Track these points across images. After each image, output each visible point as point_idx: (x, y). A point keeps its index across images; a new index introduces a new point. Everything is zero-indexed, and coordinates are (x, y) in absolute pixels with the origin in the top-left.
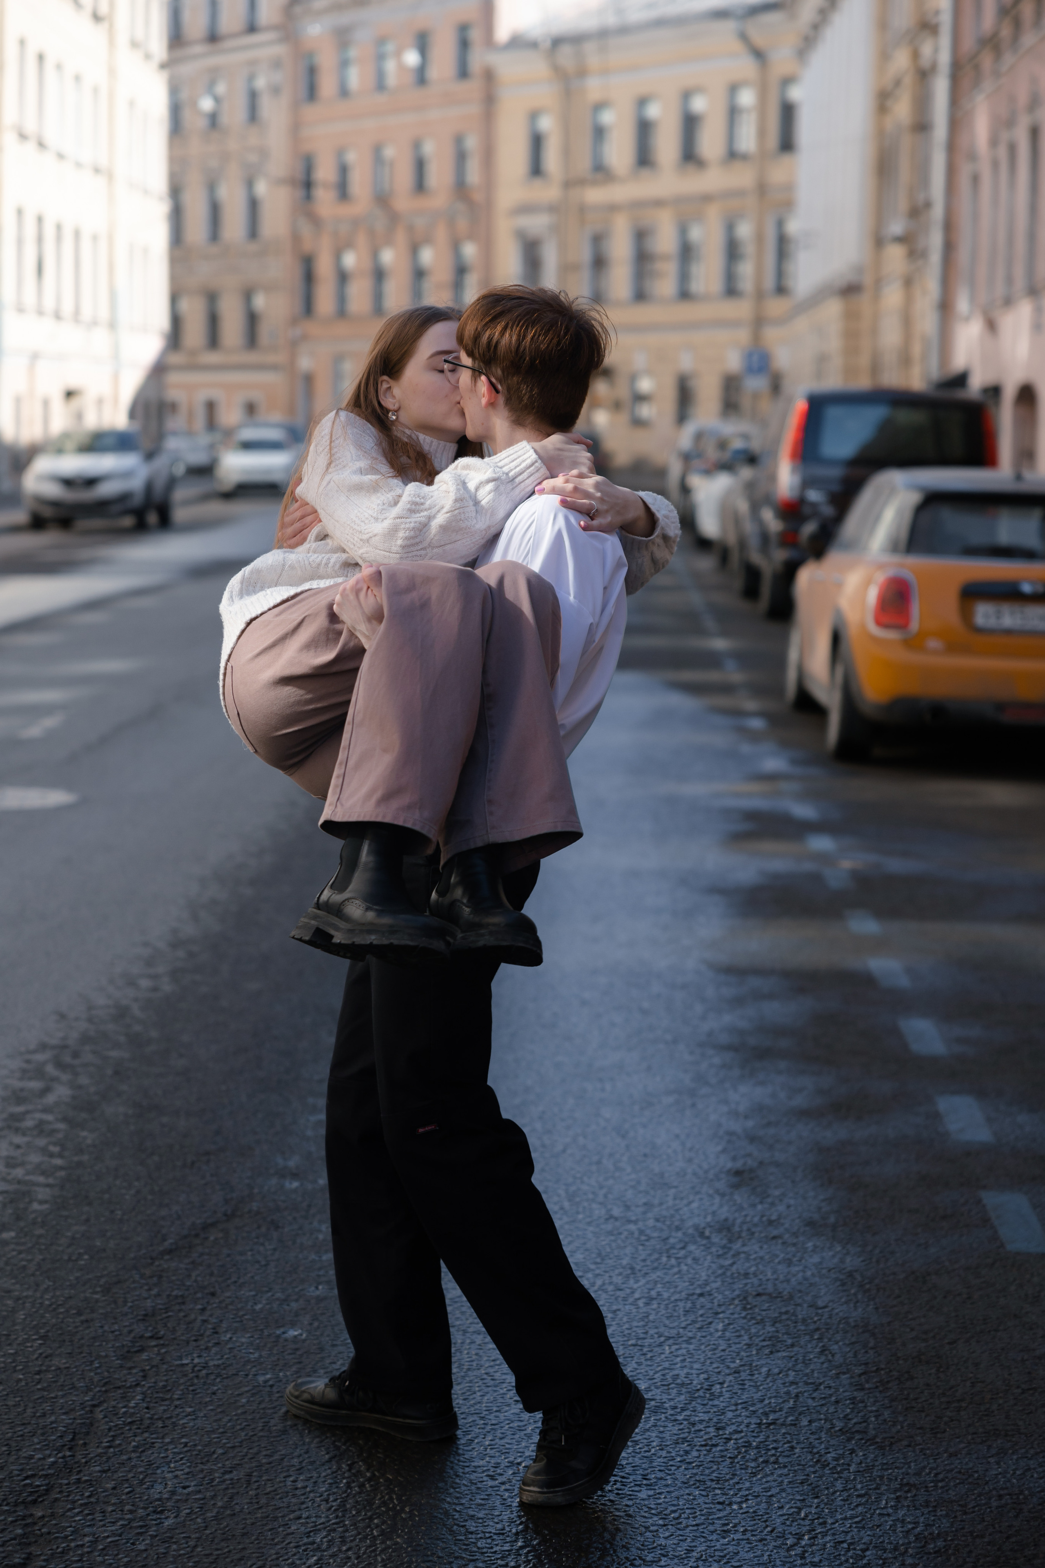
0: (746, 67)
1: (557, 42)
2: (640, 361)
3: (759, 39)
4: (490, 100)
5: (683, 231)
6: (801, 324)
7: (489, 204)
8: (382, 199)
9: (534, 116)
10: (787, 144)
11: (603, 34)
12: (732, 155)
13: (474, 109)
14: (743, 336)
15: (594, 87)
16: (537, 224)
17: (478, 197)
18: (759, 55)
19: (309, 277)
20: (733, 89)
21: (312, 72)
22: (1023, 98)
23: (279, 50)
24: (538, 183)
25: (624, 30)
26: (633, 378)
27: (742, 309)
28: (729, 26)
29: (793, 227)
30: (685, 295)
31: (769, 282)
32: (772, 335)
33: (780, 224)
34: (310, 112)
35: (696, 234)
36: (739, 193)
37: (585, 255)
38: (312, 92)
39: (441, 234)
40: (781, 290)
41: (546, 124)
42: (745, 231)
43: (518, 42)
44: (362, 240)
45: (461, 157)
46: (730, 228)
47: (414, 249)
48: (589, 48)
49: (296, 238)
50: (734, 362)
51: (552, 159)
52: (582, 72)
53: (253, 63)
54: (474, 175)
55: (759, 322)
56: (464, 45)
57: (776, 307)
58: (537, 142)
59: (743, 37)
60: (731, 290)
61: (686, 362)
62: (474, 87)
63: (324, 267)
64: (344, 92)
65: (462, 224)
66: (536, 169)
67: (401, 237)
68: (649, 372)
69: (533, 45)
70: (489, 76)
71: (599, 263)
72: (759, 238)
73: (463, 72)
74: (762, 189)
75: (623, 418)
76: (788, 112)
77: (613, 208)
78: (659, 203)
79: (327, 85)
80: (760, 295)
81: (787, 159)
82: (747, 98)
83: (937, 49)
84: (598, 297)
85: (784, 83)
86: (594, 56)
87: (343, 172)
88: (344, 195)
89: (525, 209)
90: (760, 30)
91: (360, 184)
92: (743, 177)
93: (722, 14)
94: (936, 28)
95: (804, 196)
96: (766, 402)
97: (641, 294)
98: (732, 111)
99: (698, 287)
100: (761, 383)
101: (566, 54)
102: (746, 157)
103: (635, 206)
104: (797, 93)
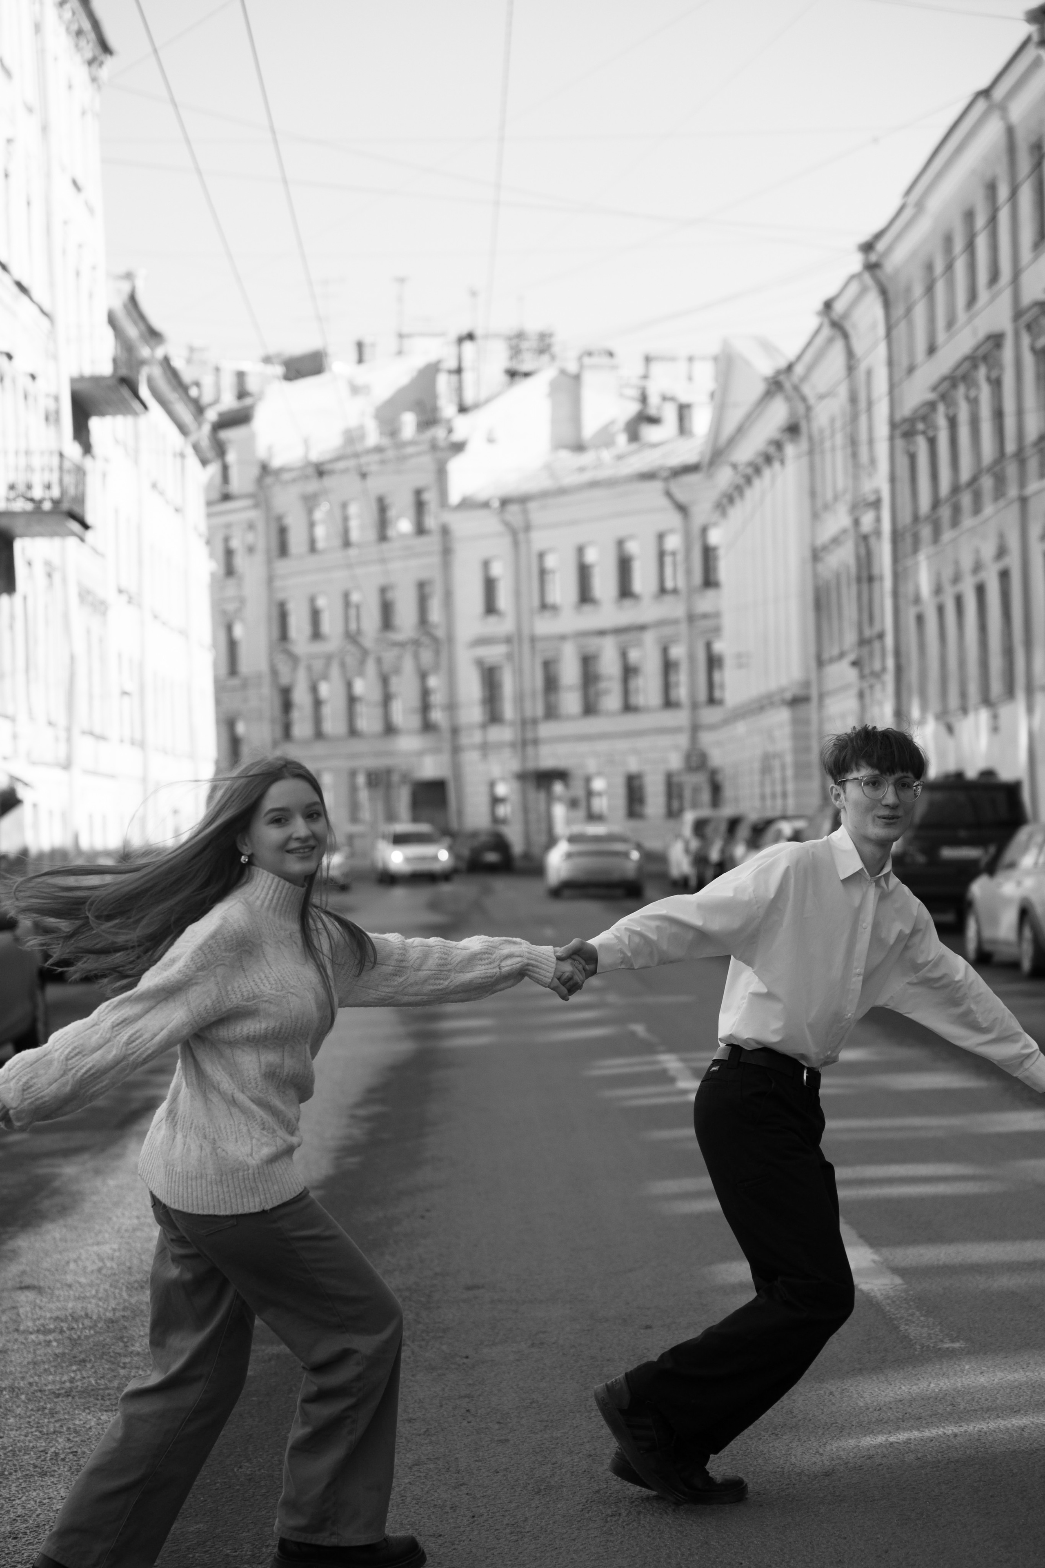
0: (674, 519)
1: (505, 502)
2: (592, 766)
3: (681, 496)
4: (447, 552)
5: (624, 655)
6: (741, 728)
7: (450, 639)
8: (352, 637)
9: (486, 564)
10: (709, 582)
11: (544, 495)
12: (663, 591)
13: (435, 560)
14: (683, 740)
15: (539, 540)
16: (494, 653)
17: (440, 633)
18: (682, 509)
19: (287, 705)
20: (661, 537)
21: (283, 532)
22: (967, 562)
23: (253, 514)
24: (492, 620)
25: (562, 491)
26: (588, 780)
27: (681, 718)
28: (657, 486)
29: (721, 647)
30: (628, 708)
31: (702, 695)
32: (706, 739)
33: (708, 646)
34: (282, 566)
35: (634, 655)
36: (672, 622)
37: (539, 678)
38: (283, 550)
39: (408, 666)
40: (712, 701)
41: (497, 570)
42: (678, 652)
43: (467, 504)
44: (335, 671)
45: (423, 598)
46: (665, 651)
47: (385, 680)
48: (532, 506)
49: (274, 672)
50: (675, 762)
51: (504, 599)
52: (528, 528)
53: (228, 526)
54: (435, 615)
55: (695, 729)
56: (420, 506)
57: (709, 715)
58: (490, 586)
59: (669, 494)
60: (669, 703)
61: (633, 766)
62: (433, 542)
63: (301, 697)
64: (312, 547)
65: (427, 656)
66: (490, 608)
67: (371, 668)
68: (599, 774)
69: (486, 505)
70: (445, 531)
71: (551, 684)
72: (692, 658)
73: (420, 530)
74: (691, 618)
75: (580, 814)
76: (709, 554)
77: (562, 638)
78: (601, 633)
79: (297, 543)
80: (695, 706)
81: (711, 593)
82: (673, 542)
83: (878, 520)
84: (551, 713)
85: (704, 530)
86: (537, 514)
87: (315, 615)
88: (316, 634)
89: (482, 641)
90: (682, 489)
91: (330, 624)
92: (674, 608)
93: (648, 476)
94: (876, 504)
95: (728, 622)
96: (706, 796)
97: (589, 709)
98: (661, 555)
99: (639, 700)
100: (701, 779)
101: (514, 512)
102: (675, 591)
103: (580, 636)
104: (716, 538)
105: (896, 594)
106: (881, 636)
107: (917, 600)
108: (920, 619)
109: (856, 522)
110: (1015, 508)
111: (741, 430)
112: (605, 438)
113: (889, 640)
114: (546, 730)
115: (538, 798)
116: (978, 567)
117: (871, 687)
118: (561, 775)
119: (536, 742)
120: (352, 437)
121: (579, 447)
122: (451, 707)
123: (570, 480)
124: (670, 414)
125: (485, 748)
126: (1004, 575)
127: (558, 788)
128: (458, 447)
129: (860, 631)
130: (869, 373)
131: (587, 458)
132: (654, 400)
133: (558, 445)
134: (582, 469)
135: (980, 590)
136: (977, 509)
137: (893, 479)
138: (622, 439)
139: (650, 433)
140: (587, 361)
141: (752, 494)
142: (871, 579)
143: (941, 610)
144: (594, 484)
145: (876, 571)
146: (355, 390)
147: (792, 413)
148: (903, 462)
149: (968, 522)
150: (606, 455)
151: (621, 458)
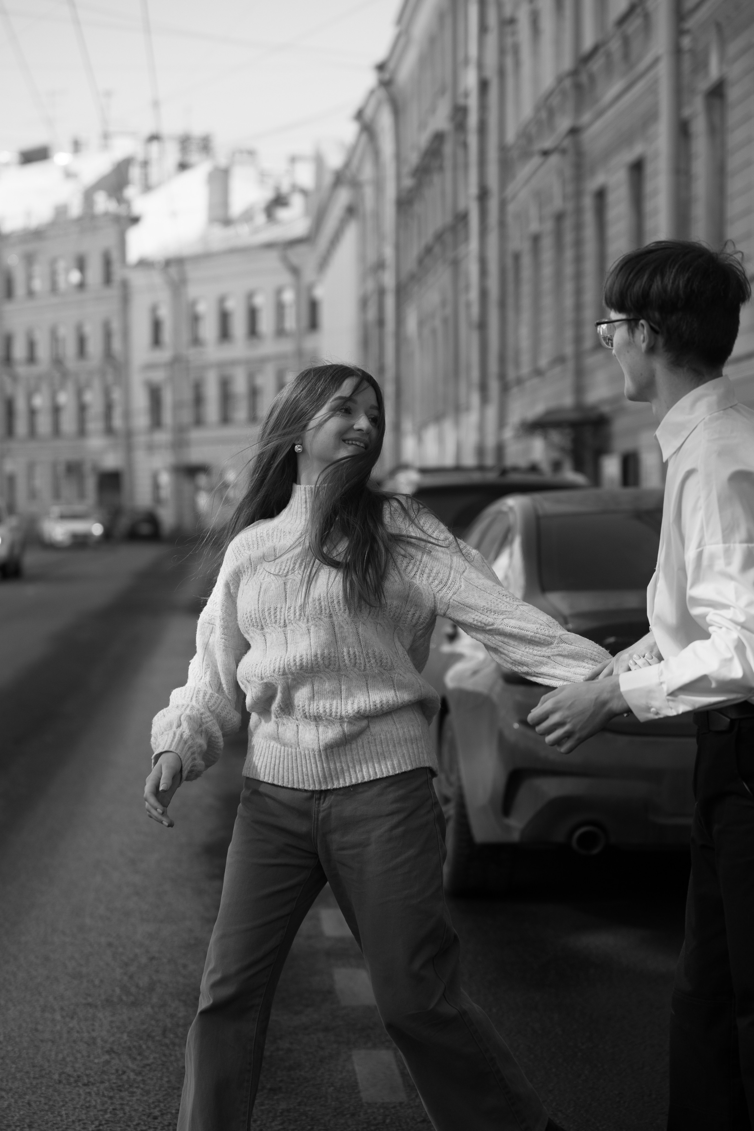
0: (285, 278)
1: (168, 263)
2: (225, 461)
3: (295, 261)
4: (125, 299)
5: (251, 379)
7: (127, 364)
8: (58, 361)
9: (154, 309)
10: (314, 325)
11: (197, 258)
12: (280, 332)
13: (115, 305)
15: (193, 291)
16: (158, 376)
17: (120, 360)
18: (295, 271)
19: (10, 413)
20: (279, 292)
24: (158, 349)
25: (209, 255)
26: (222, 473)
28: (275, 253)
34: (8, 306)
35: (259, 380)
36: (285, 356)
37: (189, 396)
38: (9, 293)
39: (97, 384)
41: (162, 313)
43: (143, 264)
44: (45, 389)
45: (108, 335)
47: (79, 393)
48: (187, 266)
49: (1, 388)
51: (167, 335)
52: (184, 281)
54: (116, 346)
56: (108, 265)
58: (157, 326)
59: (285, 259)
62: (114, 292)
63: (21, 405)
64: (31, 293)
65: (110, 378)
66: (157, 341)
67: (70, 386)
68: (232, 469)
69: (153, 265)
70: (125, 284)
71: (198, 400)
73: (108, 281)
74: (299, 353)
75: (217, 498)
76: (314, 306)
77: (207, 366)
78: (234, 363)
79: (20, 290)
81: (314, 334)
82: (288, 296)
84: (198, 422)
85: (310, 288)
86: (192, 272)
87: (31, 345)
88: (31, 359)
89: (150, 366)
90: (296, 255)
91: (43, 352)
92: (287, 346)
93: (269, 246)
97: (225, 419)
98: (280, 305)
101: (173, 271)
102: (290, 333)
103: (221, 365)
104: (319, 292)
105: (396, 335)
112: (247, 216)
114: (195, 434)
115: (187, 487)
118: (204, 469)
119: (187, 444)
120: (61, 211)
121: (227, 222)
122: (127, 415)
123: (217, 246)
125: (151, 448)
127: (202, 480)
128: (135, 220)
131: (230, 231)
132: (286, 190)
133: (212, 220)
134: (226, 239)
138: (261, 219)
139: (282, 214)
144: (232, 251)
146: (69, 175)
147: (350, 197)
150: (246, 229)
151: (256, 231)
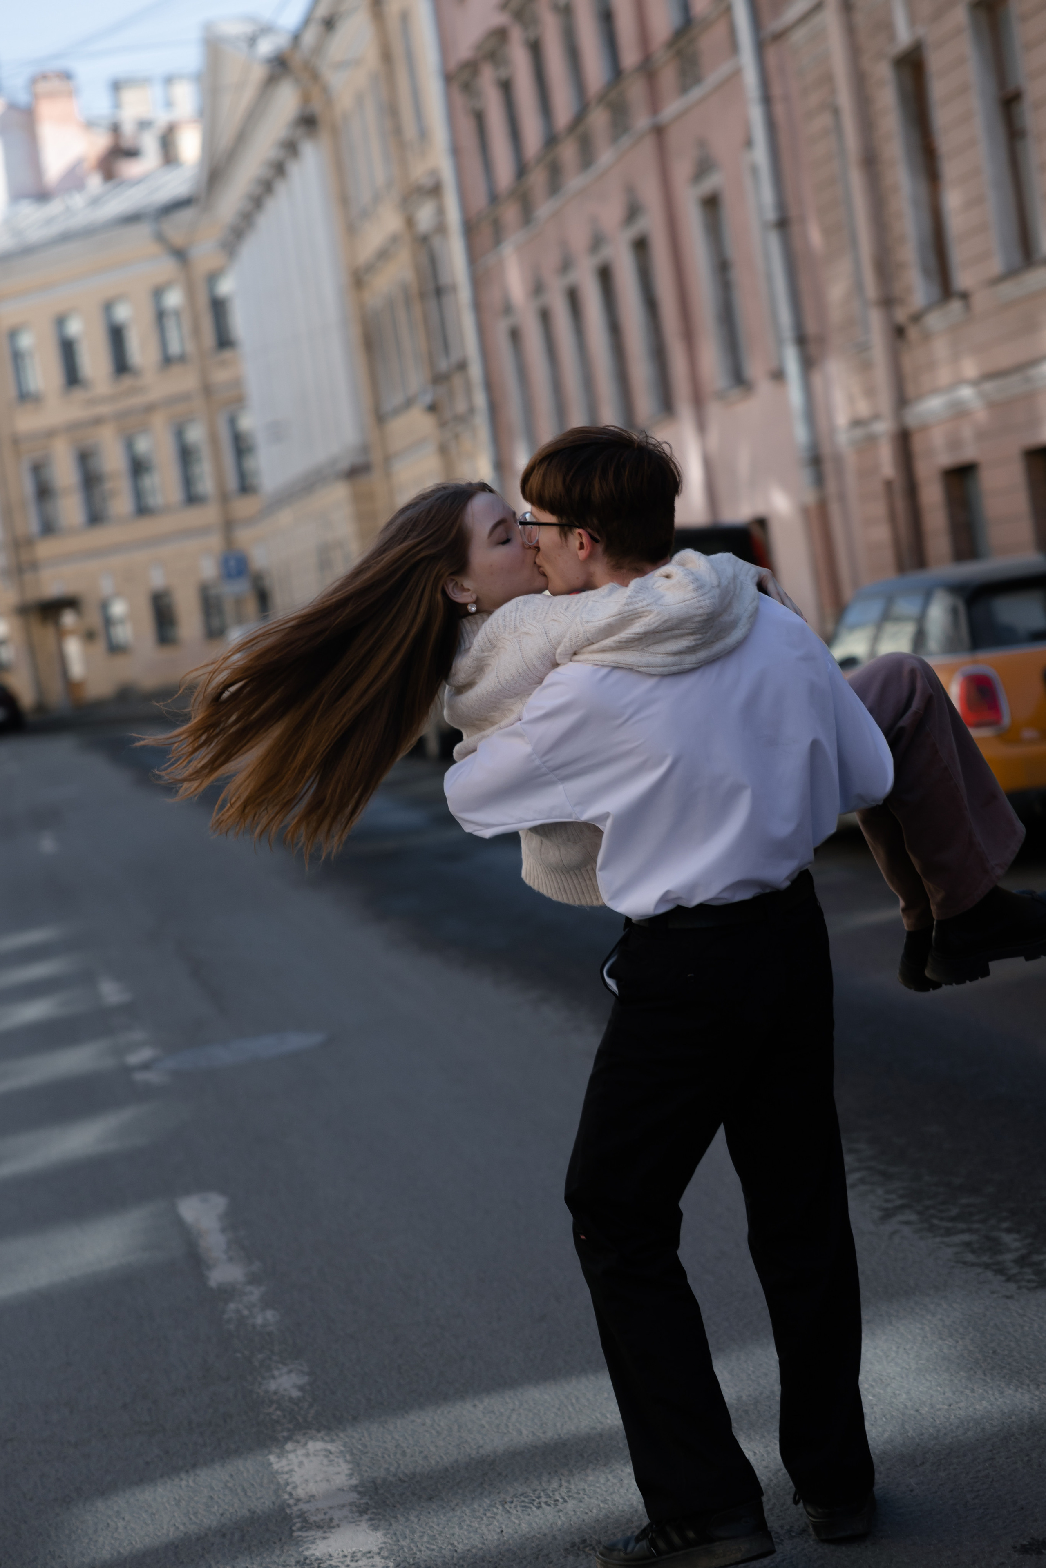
0: (167, 269)
2: (106, 586)
3: (176, 238)
5: (129, 445)
6: (285, 517)
10: (224, 342)
12: (167, 361)
14: (215, 541)
15: (9, 313)
18: (180, 255)
20: (158, 293)
22: (579, 239)
25: (26, 251)
26: (104, 605)
27: (209, 514)
28: (143, 232)
29: (247, 422)
30: (142, 510)
31: (232, 483)
32: (244, 536)
33: (233, 421)
35: (142, 445)
36: (184, 397)
37: (28, 487)
40: (246, 487)
42: (196, 434)
46: (180, 434)
50: (209, 570)
55: (229, 526)
57: (244, 507)
59: (160, 238)
60: (192, 498)
61: (157, 579)
68: (118, 594)
71: (44, 493)
72: (214, 439)
74: (207, 390)
75: (100, 647)
76: (218, 308)
77: (50, 434)
78: (97, 422)
80: (224, 498)
81: (227, 354)
82: (174, 299)
83: (441, 211)
84: (48, 528)
85: (211, 280)
90: (176, 229)
92: (184, 381)
93: (132, 219)
94: (435, 191)
95: (254, 388)
96: (251, 606)
97: (95, 517)
98: (161, 315)
99: (155, 500)
100: (242, 587)
102: (182, 359)
103: (73, 428)
104: (226, 287)
105: (478, 306)
106: (462, 366)
107: (508, 309)
108: (515, 335)
109: (410, 222)
110: (648, 146)
111: (242, 138)
112: (73, 182)
113: (475, 371)
114: (45, 549)
115: (45, 634)
116: (597, 242)
117: (457, 436)
118: (70, 603)
119: (34, 566)
121: (42, 195)
123: (35, 235)
124: (150, 144)
126: (641, 246)
127: (69, 619)
129: (432, 363)
130: (405, 17)
131: (54, 207)
132: (128, 128)
133: (16, 196)
134: (49, 221)
135: (605, 275)
136: (587, 157)
137: (456, 151)
138: (95, 182)
139: (132, 169)
140: (42, 87)
141: (265, 221)
142: (439, 292)
143: (545, 316)
144: (66, 237)
145: (445, 279)
147: (306, 99)
148: (467, 126)
149: (574, 182)
150: (78, 200)
151: (95, 201)
